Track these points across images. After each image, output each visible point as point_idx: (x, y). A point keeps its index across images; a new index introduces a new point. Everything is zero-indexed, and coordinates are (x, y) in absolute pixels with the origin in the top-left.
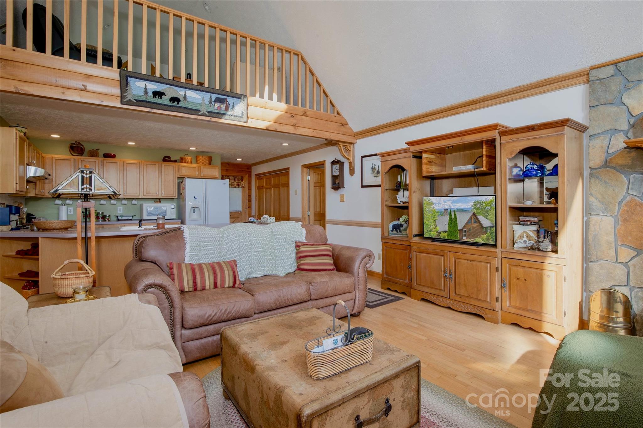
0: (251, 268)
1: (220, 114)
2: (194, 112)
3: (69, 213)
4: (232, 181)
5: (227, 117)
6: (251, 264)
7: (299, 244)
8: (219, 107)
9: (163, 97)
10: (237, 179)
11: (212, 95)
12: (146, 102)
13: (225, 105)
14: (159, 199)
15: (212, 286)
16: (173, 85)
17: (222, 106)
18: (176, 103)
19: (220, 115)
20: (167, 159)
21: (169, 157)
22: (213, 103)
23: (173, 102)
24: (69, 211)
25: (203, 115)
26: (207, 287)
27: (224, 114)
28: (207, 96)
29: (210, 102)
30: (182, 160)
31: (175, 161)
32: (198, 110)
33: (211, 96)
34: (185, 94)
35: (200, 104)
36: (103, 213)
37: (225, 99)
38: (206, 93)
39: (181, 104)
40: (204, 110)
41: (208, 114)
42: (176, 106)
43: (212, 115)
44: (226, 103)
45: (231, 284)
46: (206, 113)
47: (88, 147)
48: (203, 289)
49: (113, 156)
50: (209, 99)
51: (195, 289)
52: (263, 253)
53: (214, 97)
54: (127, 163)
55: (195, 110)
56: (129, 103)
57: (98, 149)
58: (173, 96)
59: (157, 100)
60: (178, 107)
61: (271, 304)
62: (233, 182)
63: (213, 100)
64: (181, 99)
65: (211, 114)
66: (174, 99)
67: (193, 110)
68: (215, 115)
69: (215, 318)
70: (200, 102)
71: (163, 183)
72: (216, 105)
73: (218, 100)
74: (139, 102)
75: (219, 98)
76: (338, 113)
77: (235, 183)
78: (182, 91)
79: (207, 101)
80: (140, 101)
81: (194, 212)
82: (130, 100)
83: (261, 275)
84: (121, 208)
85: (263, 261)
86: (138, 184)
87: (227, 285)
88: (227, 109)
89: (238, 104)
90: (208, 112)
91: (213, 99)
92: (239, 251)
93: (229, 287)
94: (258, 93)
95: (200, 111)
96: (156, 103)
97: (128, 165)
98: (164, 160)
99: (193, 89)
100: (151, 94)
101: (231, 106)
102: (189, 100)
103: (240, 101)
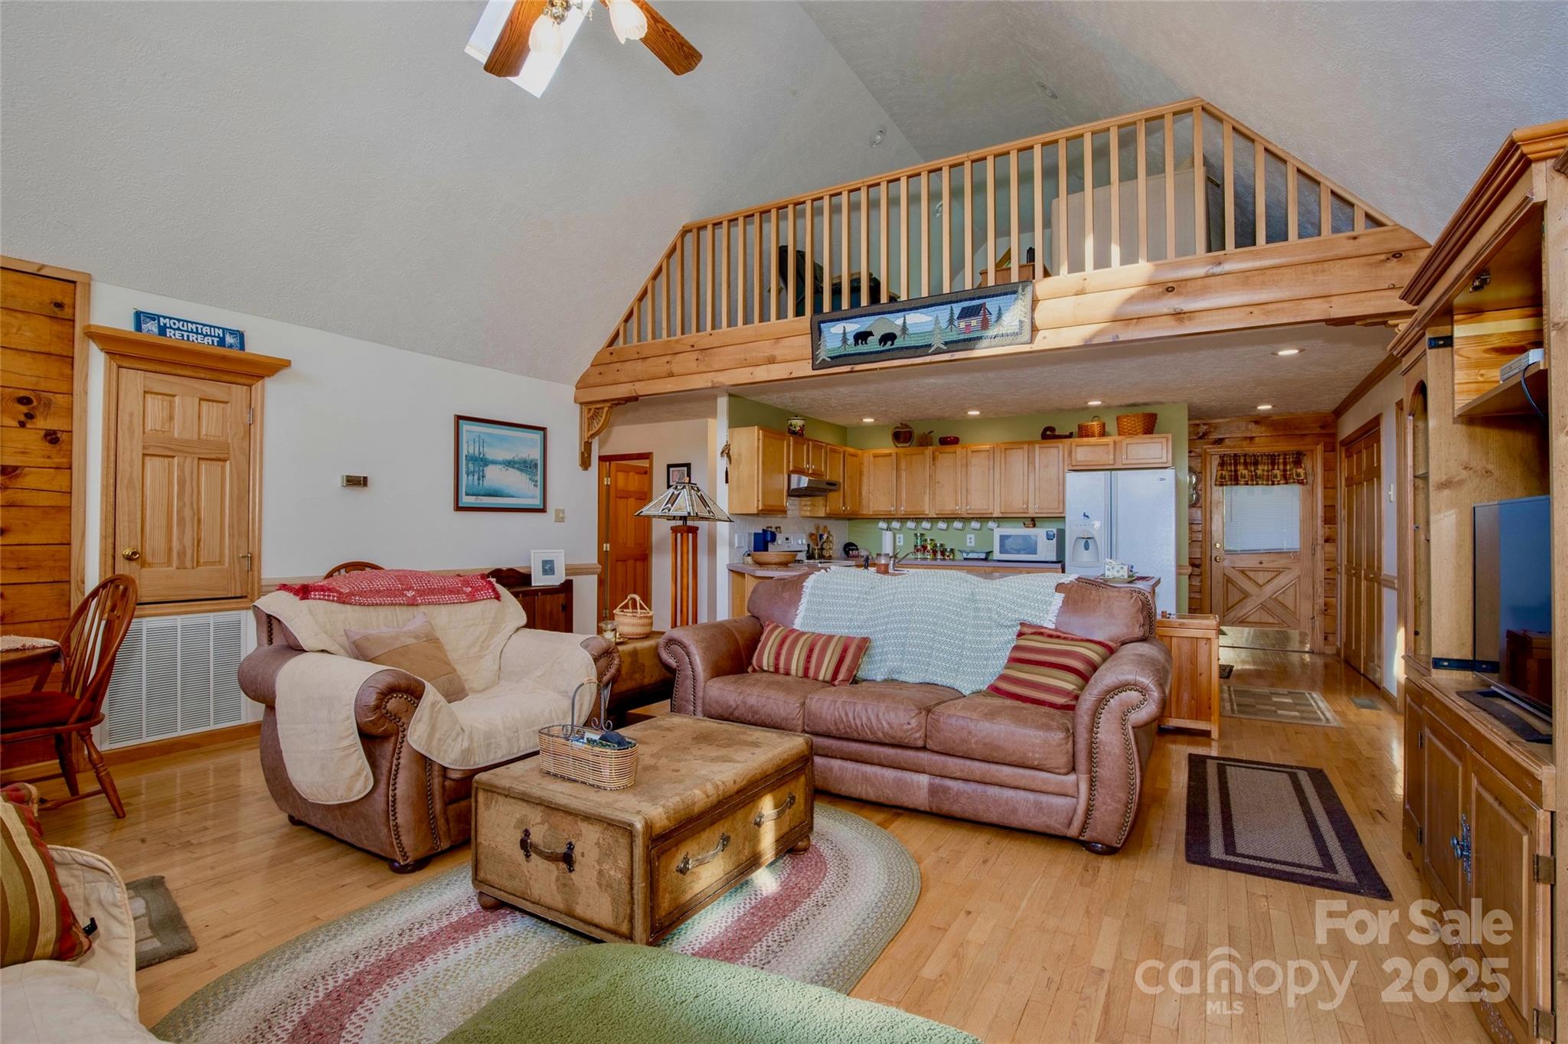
0: (902, 660)
1: (970, 340)
2: (919, 351)
3: (897, 544)
4: (1266, 468)
5: (984, 343)
6: (903, 653)
7: (1026, 630)
8: (968, 326)
9: (870, 338)
10: (1281, 461)
11: (954, 305)
12: (845, 355)
13: (980, 318)
14: (1033, 519)
15: (800, 673)
16: (884, 313)
17: (974, 322)
18: (889, 343)
19: (969, 342)
20: (1048, 433)
21: (1052, 429)
22: (956, 323)
23: (885, 344)
24: (897, 540)
25: (938, 352)
26: (793, 672)
27: (979, 338)
28: (943, 313)
29: (951, 321)
30: (1083, 432)
31: (1070, 436)
32: (926, 346)
33: (952, 310)
34: (904, 322)
35: (931, 333)
36: (941, 545)
37: (983, 305)
38: (942, 307)
39: (898, 343)
40: (937, 342)
41: (945, 348)
42: (889, 350)
43: (955, 347)
44: (985, 312)
45: (828, 677)
46: (942, 346)
47: (918, 431)
48: (787, 674)
49: (955, 441)
50: (948, 317)
51: (777, 671)
52: (932, 636)
53: (957, 308)
54: (973, 452)
55: (922, 346)
56: (824, 365)
57: (931, 432)
58: (883, 333)
59: (862, 348)
60: (893, 349)
61: (829, 725)
62: (1268, 471)
63: (956, 317)
64: (898, 334)
65: (952, 345)
66: (889, 337)
67: (917, 347)
68: (960, 346)
69: (736, 713)
70: (930, 328)
71: (1037, 483)
72: (963, 325)
73: (966, 313)
74: (837, 359)
75: (969, 308)
76: (1373, 221)
77: (1276, 472)
78: (898, 318)
79: (944, 324)
80: (837, 357)
81: (1087, 547)
82: (824, 360)
83: (918, 681)
84: (973, 536)
85: (929, 652)
86: (991, 490)
87: (821, 678)
88: (985, 325)
89: (1010, 306)
90: (946, 343)
91: (957, 313)
92: (886, 624)
93: (824, 681)
94: (1066, 263)
95: (930, 346)
96: (859, 354)
97: (975, 454)
98: (1044, 436)
99: (917, 308)
100: (851, 341)
101: (993, 318)
102: (911, 330)
103: (1016, 299)
